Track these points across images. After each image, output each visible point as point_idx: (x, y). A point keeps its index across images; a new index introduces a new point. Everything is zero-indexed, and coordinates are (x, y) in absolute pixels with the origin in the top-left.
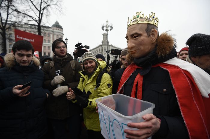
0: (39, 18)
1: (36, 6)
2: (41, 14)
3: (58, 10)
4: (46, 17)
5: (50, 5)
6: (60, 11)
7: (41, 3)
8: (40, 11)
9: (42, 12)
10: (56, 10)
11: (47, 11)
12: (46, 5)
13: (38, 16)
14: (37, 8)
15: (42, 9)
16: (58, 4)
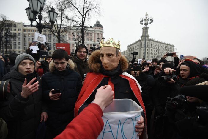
0: (82, 22)
1: (80, 12)
2: (84, 18)
3: (96, 13)
4: (88, 20)
5: (91, 9)
6: (98, 14)
7: (84, 8)
8: (83, 16)
9: (84, 16)
10: (95, 13)
11: (89, 15)
12: (87, 10)
13: (82, 21)
14: (81, 13)
15: (84, 14)
16: (97, 7)
